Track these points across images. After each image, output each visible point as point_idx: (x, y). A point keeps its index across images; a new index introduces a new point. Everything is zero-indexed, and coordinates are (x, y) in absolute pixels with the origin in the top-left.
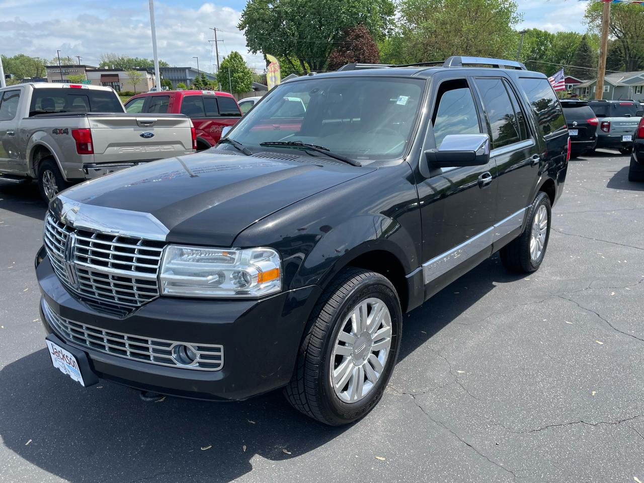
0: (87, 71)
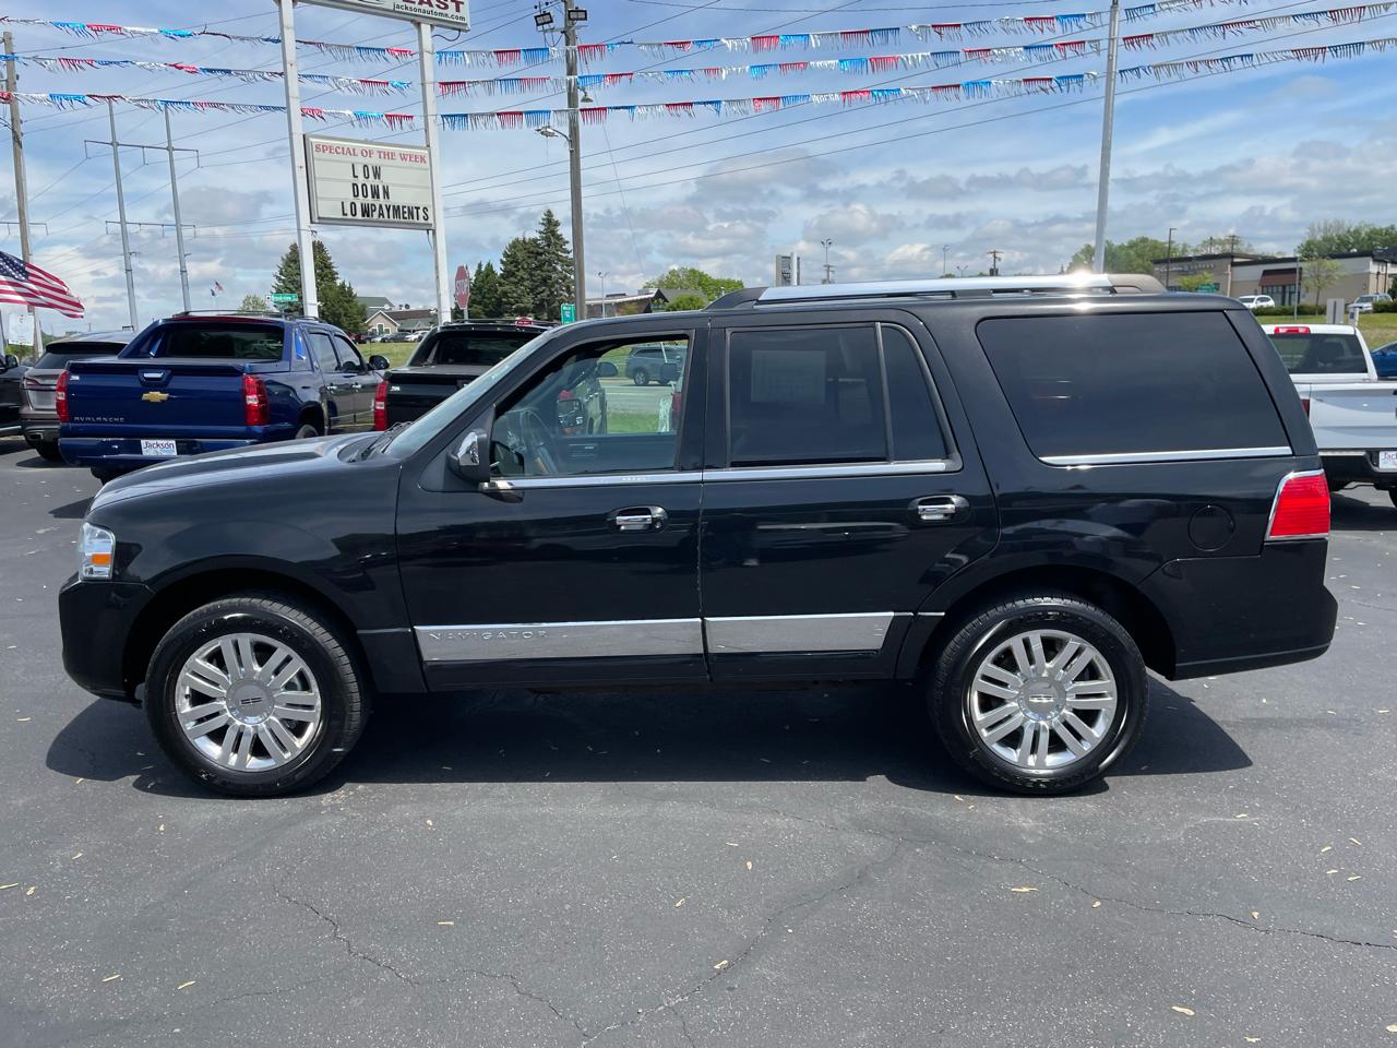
0: (1234, 265)
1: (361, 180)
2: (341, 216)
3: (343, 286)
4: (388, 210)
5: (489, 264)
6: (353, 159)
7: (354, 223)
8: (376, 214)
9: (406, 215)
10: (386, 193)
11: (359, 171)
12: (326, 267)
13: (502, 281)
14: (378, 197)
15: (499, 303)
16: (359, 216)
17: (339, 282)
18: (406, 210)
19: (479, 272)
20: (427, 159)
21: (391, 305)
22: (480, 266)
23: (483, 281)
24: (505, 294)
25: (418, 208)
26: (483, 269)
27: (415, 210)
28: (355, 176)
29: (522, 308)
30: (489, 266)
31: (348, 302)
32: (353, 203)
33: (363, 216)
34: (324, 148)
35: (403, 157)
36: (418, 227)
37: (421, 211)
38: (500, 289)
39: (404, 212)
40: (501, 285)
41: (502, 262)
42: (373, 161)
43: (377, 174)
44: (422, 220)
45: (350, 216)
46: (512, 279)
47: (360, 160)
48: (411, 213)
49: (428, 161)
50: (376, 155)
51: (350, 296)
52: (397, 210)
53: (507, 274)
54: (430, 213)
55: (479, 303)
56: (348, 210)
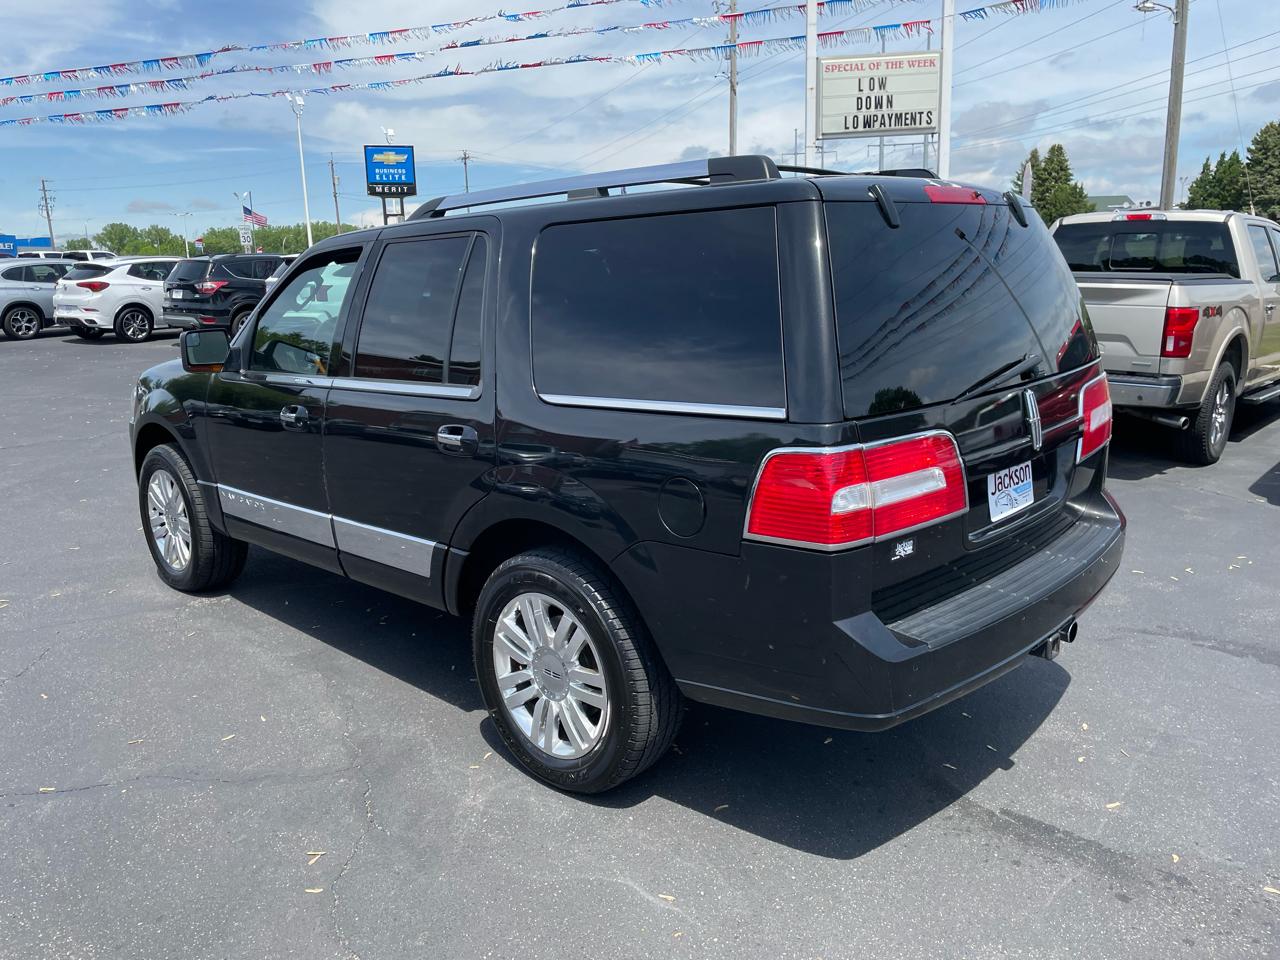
1: (866, 92)
2: (844, 130)
3: (1076, 186)
4: (890, 119)
5: (1234, 153)
6: (860, 74)
7: (856, 135)
8: (877, 124)
9: (908, 122)
10: (890, 102)
11: (865, 85)
12: (1062, 170)
13: (1246, 171)
14: (881, 107)
15: (1240, 194)
16: (861, 128)
17: (1072, 183)
18: (908, 116)
19: (1221, 163)
20: (938, 64)
21: (1131, 203)
22: (1223, 156)
23: (1224, 172)
24: (1246, 185)
25: (921, 113)
26: (1226, 159)
27: (918, 116)
28: (860, 90)
29: (1266, 200)
30: (1235, 156)
31: (1078, 202)
32: (856, 116)
33: (865, 127)
34: (834, 68)
35: (911, 64)
36: (918, 131)
37: (924, 116)
38: (1241, 179)
39: (906, 119)
40: (1244, 175)
41: (1249, 150)
42: (877, 74)
43: (882, 85)
44: (924, 125)
45: (851, 129)
46: (1259, 168)
47: (867, 74)
48: (913, 119)
49: (938, 65)
50: (883, 67)
51: (1081, 196)
52: (899, 117)
53: (1255, 162)
54: (934, 117)
55: (1217, 197)
56: (850, 124)
